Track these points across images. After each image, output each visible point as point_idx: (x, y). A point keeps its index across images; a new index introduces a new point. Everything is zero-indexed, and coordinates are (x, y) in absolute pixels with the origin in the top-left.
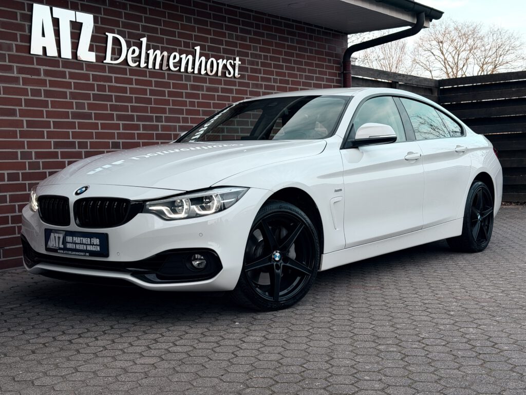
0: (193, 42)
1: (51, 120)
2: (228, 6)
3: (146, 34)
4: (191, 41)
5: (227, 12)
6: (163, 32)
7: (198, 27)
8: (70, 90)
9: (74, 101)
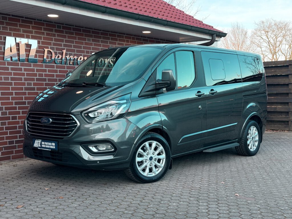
0: (91, 50)
1: (14, 91)
2: (111, 32)
3: (66, 48)
4: (90, 50)
5: (110, 35)
6: (75, 47)
7: (94, 44)
8: (24, 77)
9: (26, 82)
